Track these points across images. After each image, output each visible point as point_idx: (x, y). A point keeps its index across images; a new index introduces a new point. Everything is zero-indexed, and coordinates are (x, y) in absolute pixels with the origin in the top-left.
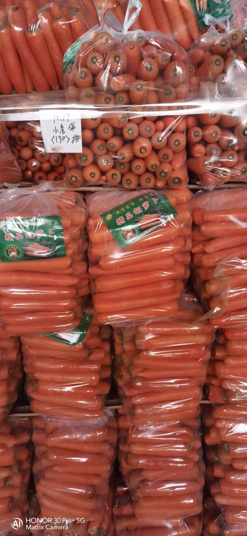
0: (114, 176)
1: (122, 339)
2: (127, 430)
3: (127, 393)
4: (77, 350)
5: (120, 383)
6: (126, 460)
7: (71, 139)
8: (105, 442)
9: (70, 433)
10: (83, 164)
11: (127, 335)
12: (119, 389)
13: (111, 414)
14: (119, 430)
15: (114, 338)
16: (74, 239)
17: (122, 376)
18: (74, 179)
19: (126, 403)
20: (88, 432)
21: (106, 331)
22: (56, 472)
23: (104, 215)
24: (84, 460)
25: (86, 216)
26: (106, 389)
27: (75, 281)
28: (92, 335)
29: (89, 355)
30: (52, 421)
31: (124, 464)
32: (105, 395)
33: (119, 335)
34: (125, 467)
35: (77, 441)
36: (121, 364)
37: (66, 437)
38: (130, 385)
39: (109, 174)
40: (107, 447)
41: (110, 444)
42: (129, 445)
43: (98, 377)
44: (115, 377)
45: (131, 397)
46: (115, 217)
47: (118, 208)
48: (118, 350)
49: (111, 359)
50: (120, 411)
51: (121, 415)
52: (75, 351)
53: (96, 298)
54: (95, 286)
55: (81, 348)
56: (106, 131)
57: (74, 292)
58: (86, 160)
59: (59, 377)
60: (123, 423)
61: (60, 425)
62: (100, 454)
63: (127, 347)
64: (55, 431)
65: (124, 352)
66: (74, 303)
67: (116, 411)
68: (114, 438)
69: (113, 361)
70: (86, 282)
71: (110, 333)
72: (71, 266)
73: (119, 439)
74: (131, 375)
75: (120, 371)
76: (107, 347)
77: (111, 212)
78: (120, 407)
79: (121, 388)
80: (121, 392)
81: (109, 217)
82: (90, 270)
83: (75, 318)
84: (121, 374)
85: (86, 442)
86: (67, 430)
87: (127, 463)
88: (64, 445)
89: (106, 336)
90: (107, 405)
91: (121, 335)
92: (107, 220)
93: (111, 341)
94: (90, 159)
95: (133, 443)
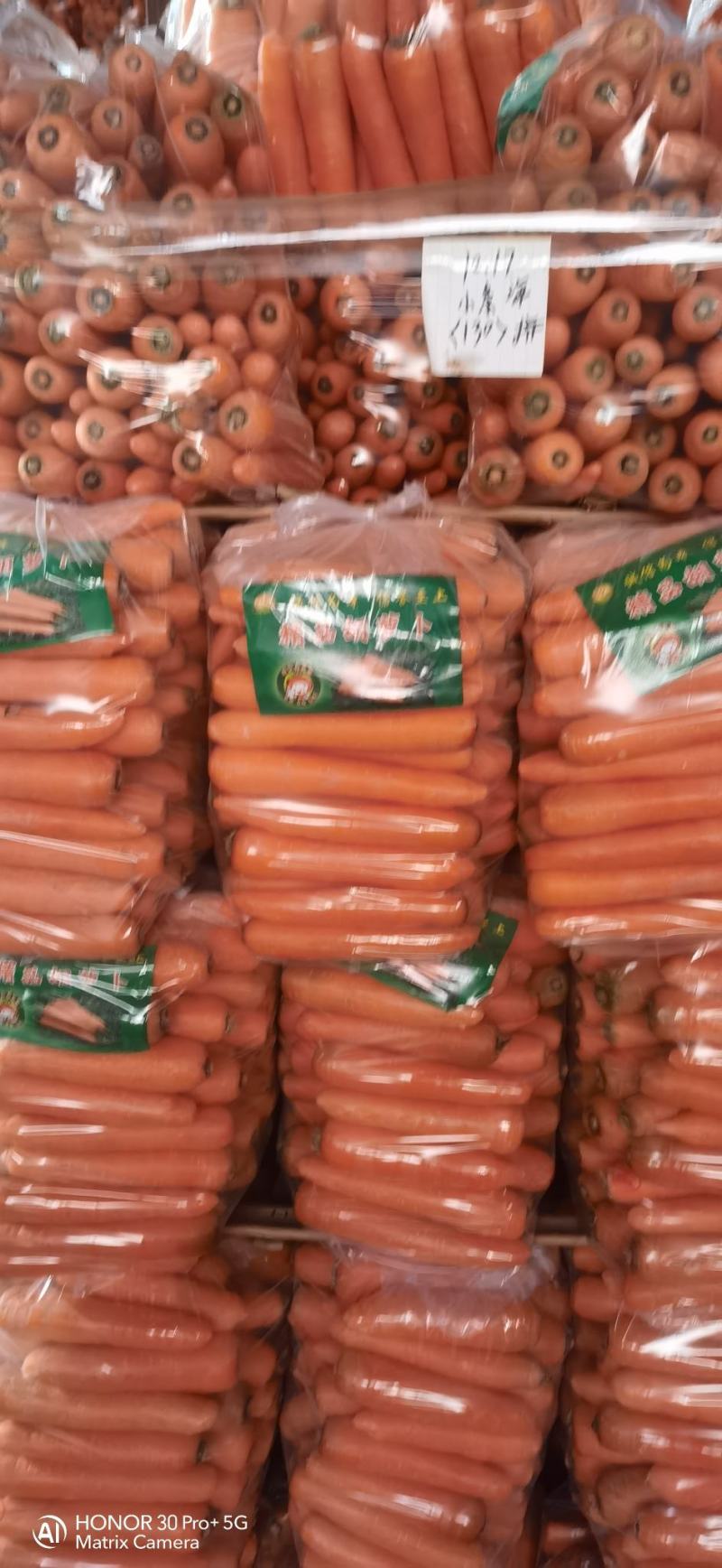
0: (630, 464)
1: (608, 1005)
2: (602, 1327)
3: (617, 1191)
4: (463, 1026)
5: (589, 1156)
6: (596, 1426)
7: (512, 333)
8: (524, 1355)
9: (420, 1311)
10: (530, 424)
11: (629, 992)
12: (581, 1179)
13: (547, 1265)
14: (572, 1322)
15: (577, 1003)
16: (487, 658)
17: (598, 1132)
18: (495, 476)
19: (608, 1230)
20: (475, 1313)
21: (551, 983)
22: (364, 1436)
23: (585, 589)
24: (455, 1405)
25: (526, 591)
26: (541, 1174)
27: (478, 794)
28: (513, 985)
29: (499, 1046)
30: (361, 1262)
31: (586, 1440)
32: (534, 1195)
33: (598, 989)
34: (588, 1451)
35: (439, 1341)
36: (600, 1090)
37: (408, 1318)
38: (627, 1160)
39: (615, 457)
40: (534, 1375)
41: (544, 1368)
42: (608, 1380)
43: (520, 1125)
44: (572, 1136)
45: (627, 1208)
46: (621, 594)
47: (634, 566)
48: (589, 1043)
49: (561, 1077)
50: (582, 1258)
51: (583, 1273)
52: (457, 1030)
53: (538, 858)
54: (539, 819)
55: (474, 1022)
56: (621, 312)
57: (472, 829)
58: (545, 410)
59: (394, 1114)
60: (590, 1301)
61: (384, 1277)
62: (504, 1395)
63: (626, 1032)
64: (368, 1297)
65: (612, 1049)
66: (468, 868)
67: (564, 1256)
68: (556, 1348)
69: (567, 1082)
70: (507, 808)
71: (564, 989)
72: (471, 742)
73: (570, 1355)
74: (631, 1125)
75: (592, 1115)
76: (554, 1035)
77: (608, 578)
78: (582, 1241)
79: (593, 1176)
80: (590, 1191)
81: (602, 593)
82: (524, 768)
83: (464, 921)
84: (595, 1124)
85: (468, 1348)
86: (405, 1295)
87: (600, 1438)
88: (397, 1348)
89: (552, 997)
90: (541, 1230)
91: (606, 991)
92: (596, 604)
93: (567, 1014)
94: (557, 406)
95: (623, 1370)
